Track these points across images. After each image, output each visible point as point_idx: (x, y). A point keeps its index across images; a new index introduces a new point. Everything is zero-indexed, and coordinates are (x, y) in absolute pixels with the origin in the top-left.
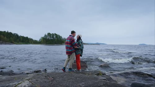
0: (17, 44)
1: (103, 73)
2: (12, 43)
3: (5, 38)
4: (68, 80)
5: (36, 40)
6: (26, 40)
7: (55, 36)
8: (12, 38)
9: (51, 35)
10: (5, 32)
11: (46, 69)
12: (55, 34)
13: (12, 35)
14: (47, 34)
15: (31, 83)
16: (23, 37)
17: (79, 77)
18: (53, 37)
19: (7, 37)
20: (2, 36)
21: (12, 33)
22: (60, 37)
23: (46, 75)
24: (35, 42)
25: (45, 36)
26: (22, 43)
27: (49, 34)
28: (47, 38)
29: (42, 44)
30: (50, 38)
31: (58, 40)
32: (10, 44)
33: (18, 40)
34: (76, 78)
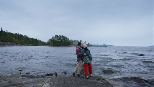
0: (27, 46)
1: (103, 78)
2: (22, 44)
3: (17, 40)
4: (75, 83)
5: (44, 42)
6: (35, 42)
7: (62, 38)
8: (23, 40)
9: (59, 37)
10: (16, 34)
11: (56, 73)
12: (63, 36)
13: (22, 37)
14: (54, 36)
15: (50, 85)
16: (33, 39)
17: (83, 82)
18: (60, 39)
19: (18, 40)
20: (14, 38)
21: (22, 35)
22: (67, 39)
23: (59, 79)
24: (44, 44)
25: (53, 38)
26: (31, 45)
27: (56, 36)
28: (55, 40)
29: (50, 45)
30: (57, 40)
31: (65, 42)
32: (21, 46)
33: (28, 42)
34: (81, 82)
